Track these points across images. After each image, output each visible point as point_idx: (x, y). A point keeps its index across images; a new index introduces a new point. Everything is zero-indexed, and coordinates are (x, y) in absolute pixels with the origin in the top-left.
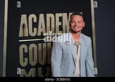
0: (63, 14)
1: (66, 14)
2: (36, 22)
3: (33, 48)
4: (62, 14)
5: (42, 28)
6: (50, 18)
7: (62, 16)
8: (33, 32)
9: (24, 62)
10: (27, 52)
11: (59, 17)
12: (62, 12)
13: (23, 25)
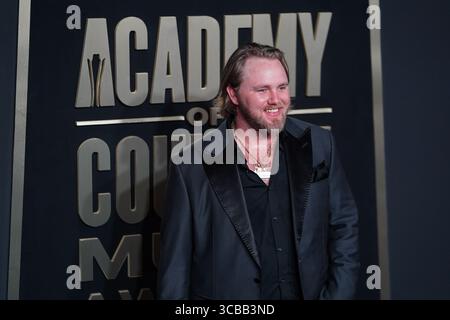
0: (255, 16)
1: (267, 17)
2: (146, 48)
3: (133, 153)
4: (250, 16)
5: (168, 73)
6: (204, 32)
7: (249, 26)
8: (133, 87)
9: (95, 209)
10: (109, 168)
11: (240, 29)
12: (251, 11)
13: (91, 60)
